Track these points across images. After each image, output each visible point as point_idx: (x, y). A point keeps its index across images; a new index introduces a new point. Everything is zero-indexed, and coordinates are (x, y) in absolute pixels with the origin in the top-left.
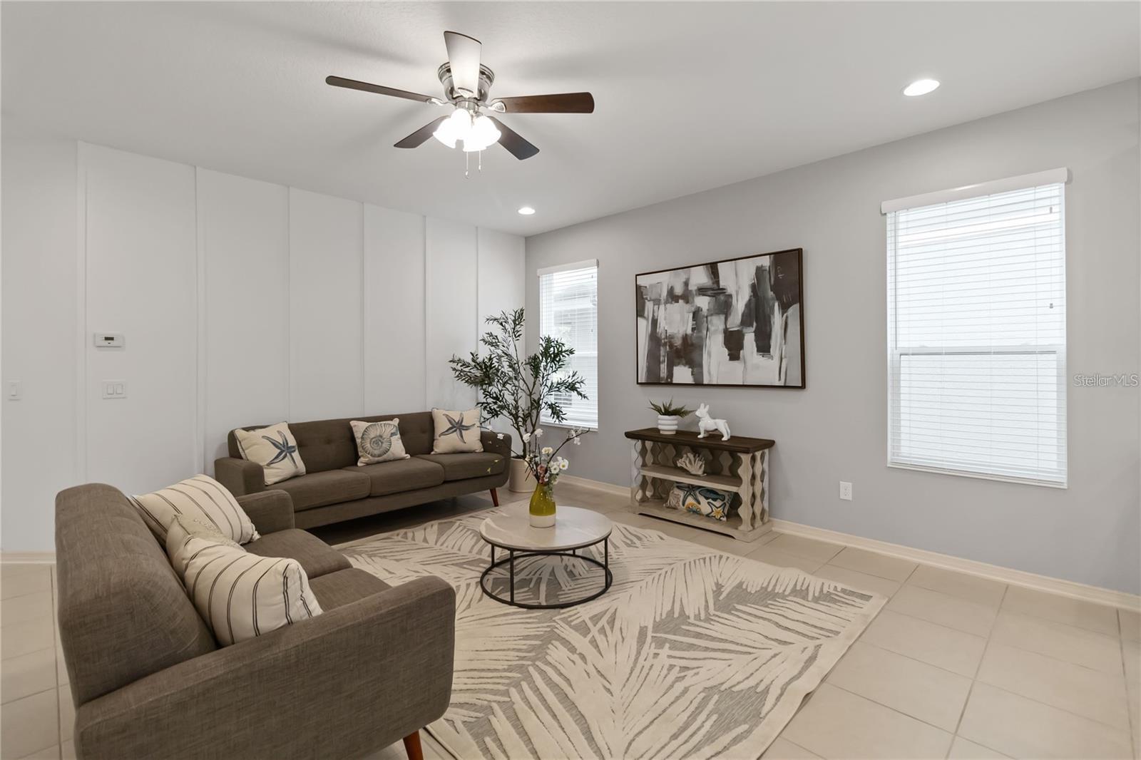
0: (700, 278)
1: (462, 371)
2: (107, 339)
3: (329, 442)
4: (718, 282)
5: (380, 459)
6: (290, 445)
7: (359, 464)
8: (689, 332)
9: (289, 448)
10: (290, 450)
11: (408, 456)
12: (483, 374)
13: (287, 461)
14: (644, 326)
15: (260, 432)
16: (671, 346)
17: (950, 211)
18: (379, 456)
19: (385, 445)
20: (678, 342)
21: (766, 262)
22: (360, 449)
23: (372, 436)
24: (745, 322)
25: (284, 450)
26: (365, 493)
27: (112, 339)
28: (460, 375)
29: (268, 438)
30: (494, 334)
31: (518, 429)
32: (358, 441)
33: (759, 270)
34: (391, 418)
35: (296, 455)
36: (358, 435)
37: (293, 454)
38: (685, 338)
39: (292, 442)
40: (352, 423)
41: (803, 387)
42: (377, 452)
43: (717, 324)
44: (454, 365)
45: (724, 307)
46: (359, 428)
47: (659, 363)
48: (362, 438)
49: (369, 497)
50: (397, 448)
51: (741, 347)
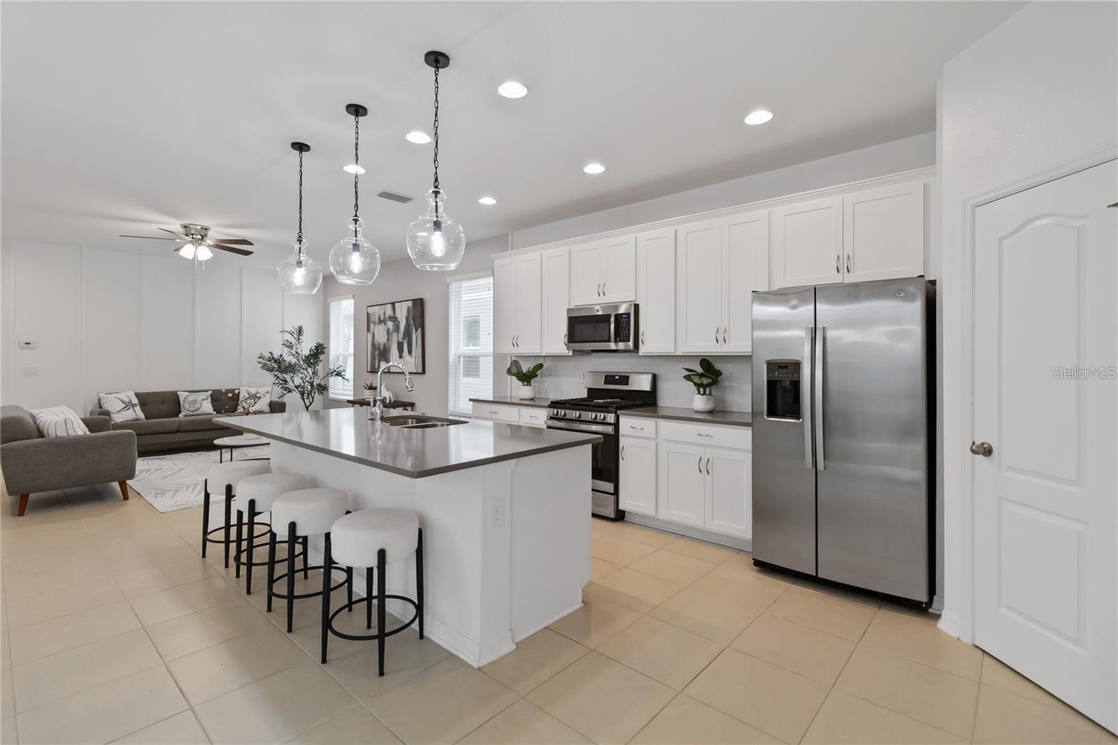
0: (389, 311)
1: (266, 364)
2: (26, 344)
3: (163, 403)
4: (395, 314)
5: (195, 413)
6: (133, 402)
7: (180, 416)
8: (386, 342)
9: (132, 404)
10: (134, 406)
11: (215, 413)
12: (278, 366)
13: (131, 411)
14: (370, 336)
15: (114, 395)
16: (380, 350)
17: (479, 283)
18: (193, 411)
19: (198, 406)
20: (382, 348)
21: (410, 304)
22: (182, 408)
23: (189, 400)
24: (404, 338)
25: (129, 405)
26: (174, 429)
27: (29, 344)
28: (265, 367)
29: (118, 398)
30: (290, 341)
31: (304, 400)
32: (181, 403)
33: (408, 308)
34: (207, 391)
35: (138, 409)
36: (181, 400)
37: (135, 408)
38: (385, 344)
39: (135, 401)
40: (178, 393)
41: (424, 372)
42: (192, 409)
43: (395, 338)
44: (260, 360)
45: (397, 328)
46: (182, 396)
47: (375, 360)
48: (184, 401)
49: (177, 432)
50: (207, 407)
51: (403, 352)
